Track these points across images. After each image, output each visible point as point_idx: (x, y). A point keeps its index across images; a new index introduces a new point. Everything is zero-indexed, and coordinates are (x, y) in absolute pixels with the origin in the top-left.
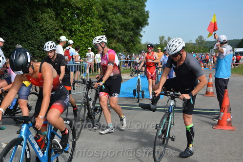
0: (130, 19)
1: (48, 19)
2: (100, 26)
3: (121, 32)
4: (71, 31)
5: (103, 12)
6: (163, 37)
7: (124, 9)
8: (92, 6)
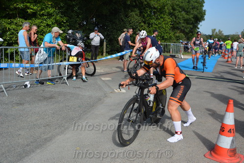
1: (135, 15)
2: (169, 20)
3: (184, 25)
4: (149, 24)
5: (172, 11)
6: (215, 30)
7: (187, 9)
8: (165, 6)
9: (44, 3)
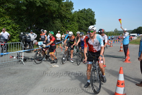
0: (89, 22)
1: (58, 23)
2: (77, 25)
3: (85, 27)
5: (78, 20)
7: (86, 18)
8: (74, 17)
9: (5, 17)
